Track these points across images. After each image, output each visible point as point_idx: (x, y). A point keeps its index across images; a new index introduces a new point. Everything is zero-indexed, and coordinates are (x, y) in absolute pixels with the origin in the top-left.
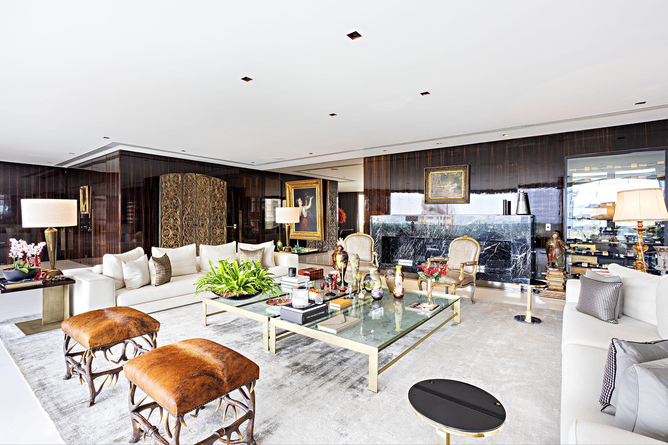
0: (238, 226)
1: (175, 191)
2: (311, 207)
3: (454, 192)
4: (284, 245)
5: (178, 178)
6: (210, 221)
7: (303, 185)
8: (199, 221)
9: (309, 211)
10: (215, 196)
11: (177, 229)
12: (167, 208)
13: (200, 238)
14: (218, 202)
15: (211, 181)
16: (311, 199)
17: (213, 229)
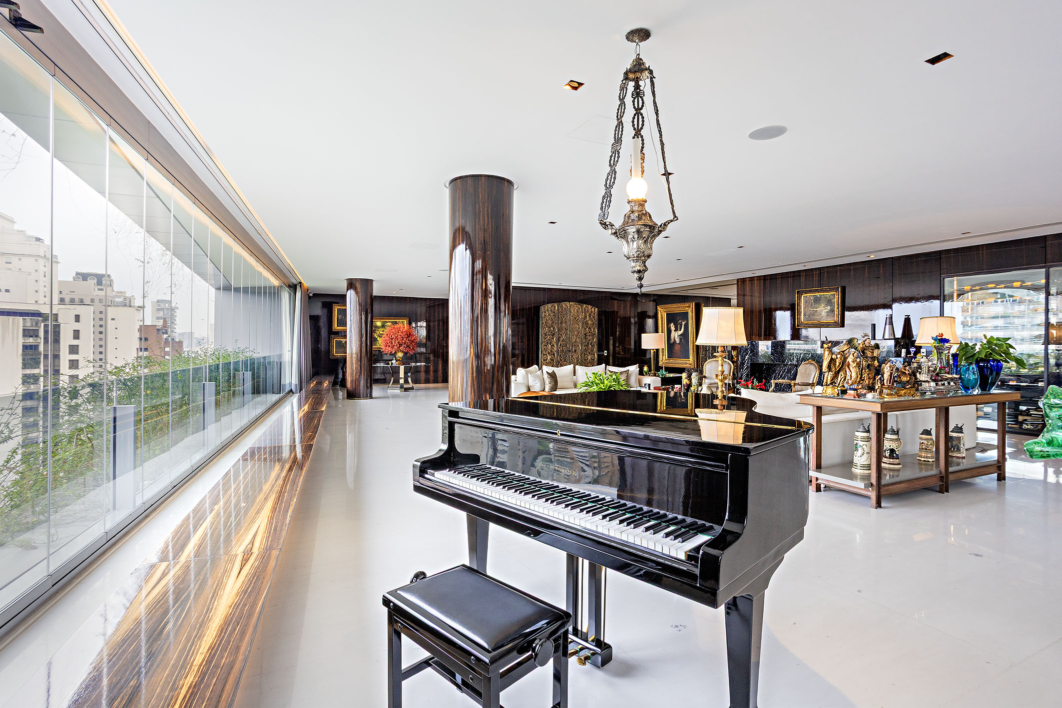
0: (608, 353)
1: (552, 320)
2: (684, 332)
3: (827, 315)
4: (650, 370)
5: (555, 307)
6: (582, 347)
7: (677, 308)
8: (572, 347)
9: (681, 337)
10: (587, 323)
11: (554, 355)
12: (546, 335)
13: (574, 361)
14: (590, 329)
15: (583, 308)
16: (683, 323)
17: (585, 355)
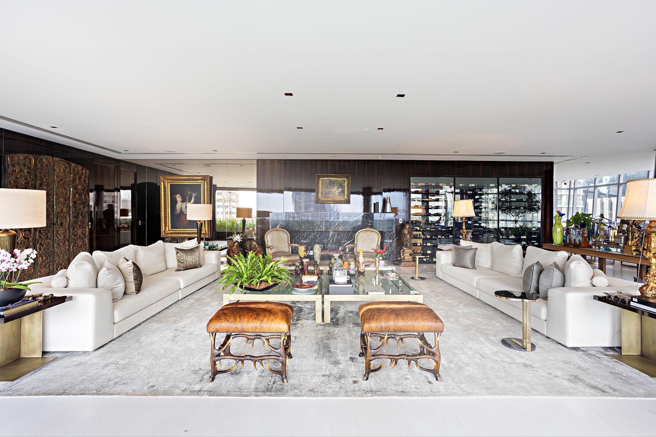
1: (26, 179)
5: (30, 160)
6: (70, 219)
7: (184, 180)
8: (57, 218)
10: (76, 188)
13: (58, 241)
14: (80, 195)
15: (72, 169)
16: (194, 195)
17: (74, 228)
